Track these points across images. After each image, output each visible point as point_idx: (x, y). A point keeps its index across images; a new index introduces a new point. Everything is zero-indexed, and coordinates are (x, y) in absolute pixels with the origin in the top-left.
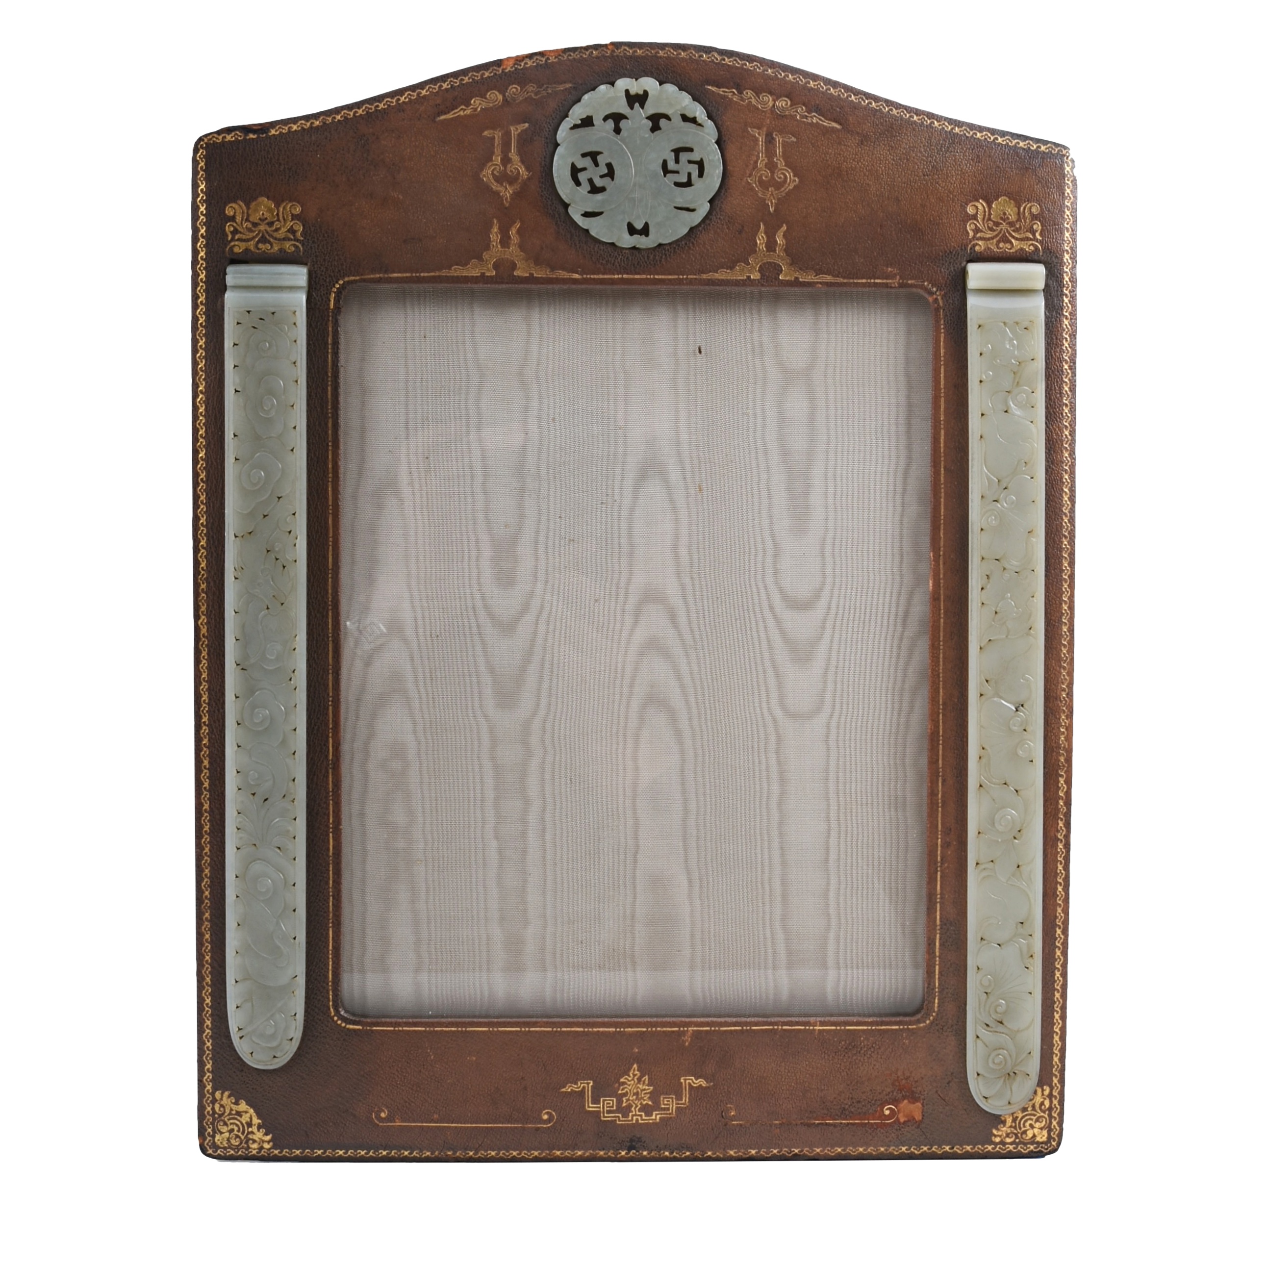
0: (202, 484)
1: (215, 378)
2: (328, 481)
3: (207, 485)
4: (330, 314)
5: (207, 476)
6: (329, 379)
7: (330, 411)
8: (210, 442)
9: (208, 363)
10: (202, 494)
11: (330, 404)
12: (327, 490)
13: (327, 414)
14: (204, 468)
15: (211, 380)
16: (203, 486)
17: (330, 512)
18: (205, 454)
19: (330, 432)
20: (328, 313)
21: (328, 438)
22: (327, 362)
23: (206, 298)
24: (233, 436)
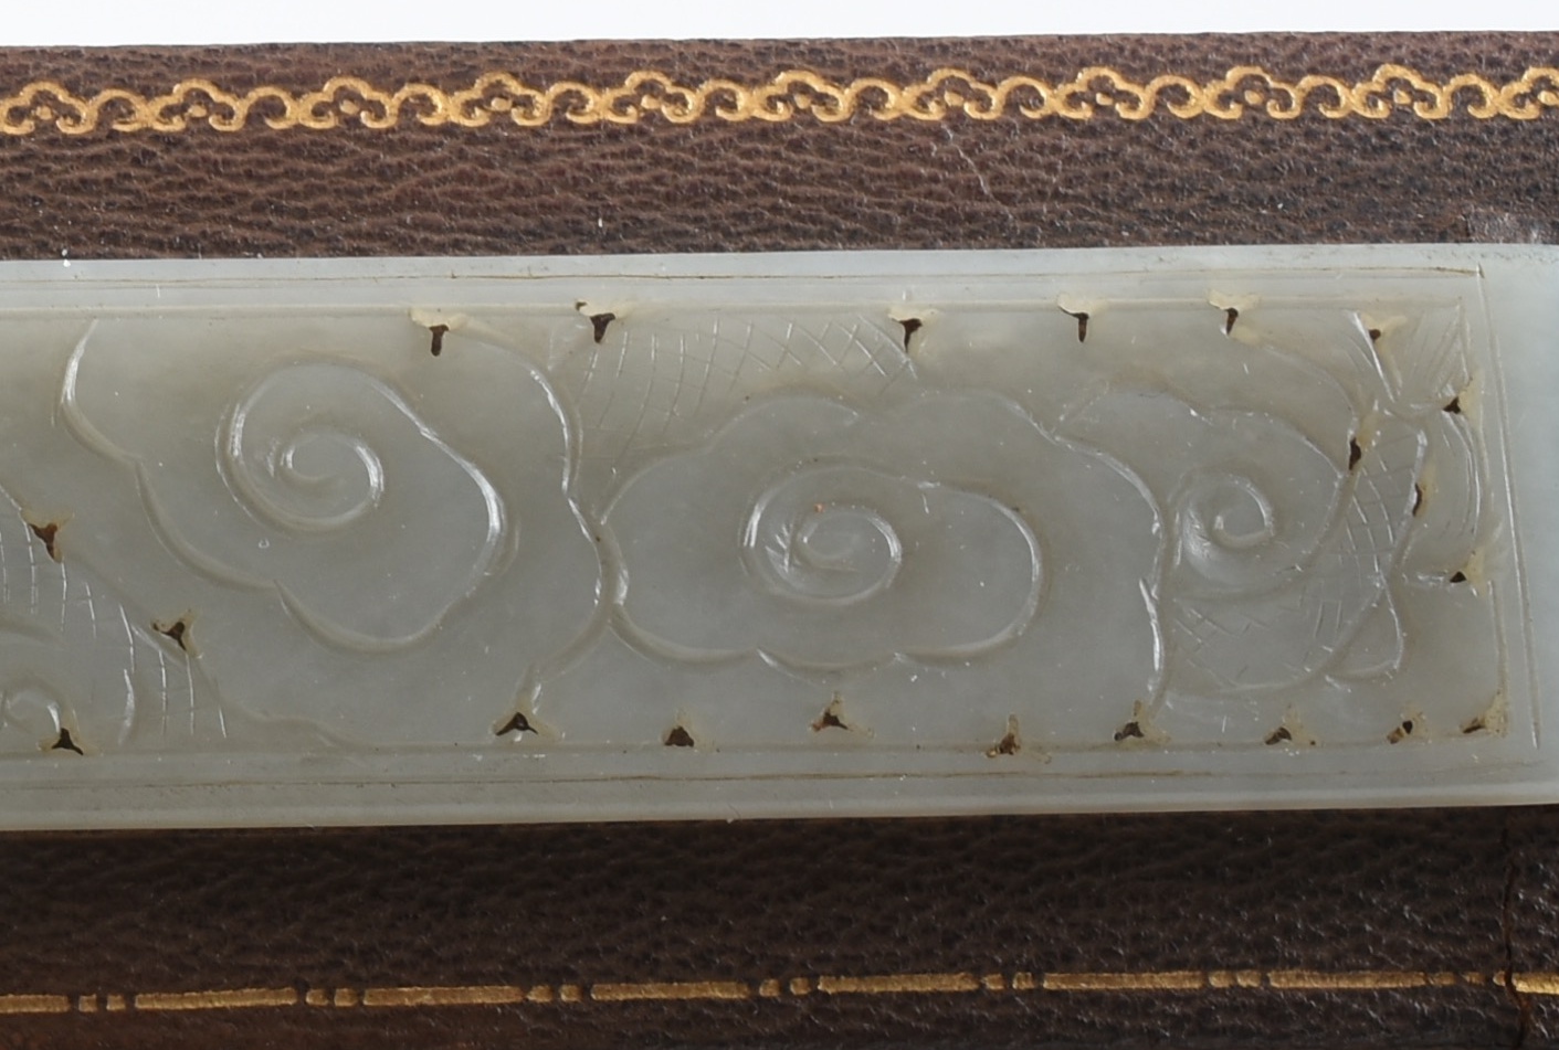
0: (240, 108)
1: (973, 191)
2: (302, 988)
3: (236, 144)
4: (1472, 978)
5: (298, 144)
6: (1021, 983)
7: (798, 988)
8: (528, 157)
9: (1066, 142)
10: (168, 112)
11: (849, 986)
12: (238, 978)
13: (780, 970)
14: (354, 121)
15: (956, 164)
16: (227, 114)
17: (86, 1006)
18: (449, 129)
19: (654, 991)
20: (1484, 962)
21: (607, 975)
22: (1133, 966)
23: (1507, 129)
24: (592, 310)
